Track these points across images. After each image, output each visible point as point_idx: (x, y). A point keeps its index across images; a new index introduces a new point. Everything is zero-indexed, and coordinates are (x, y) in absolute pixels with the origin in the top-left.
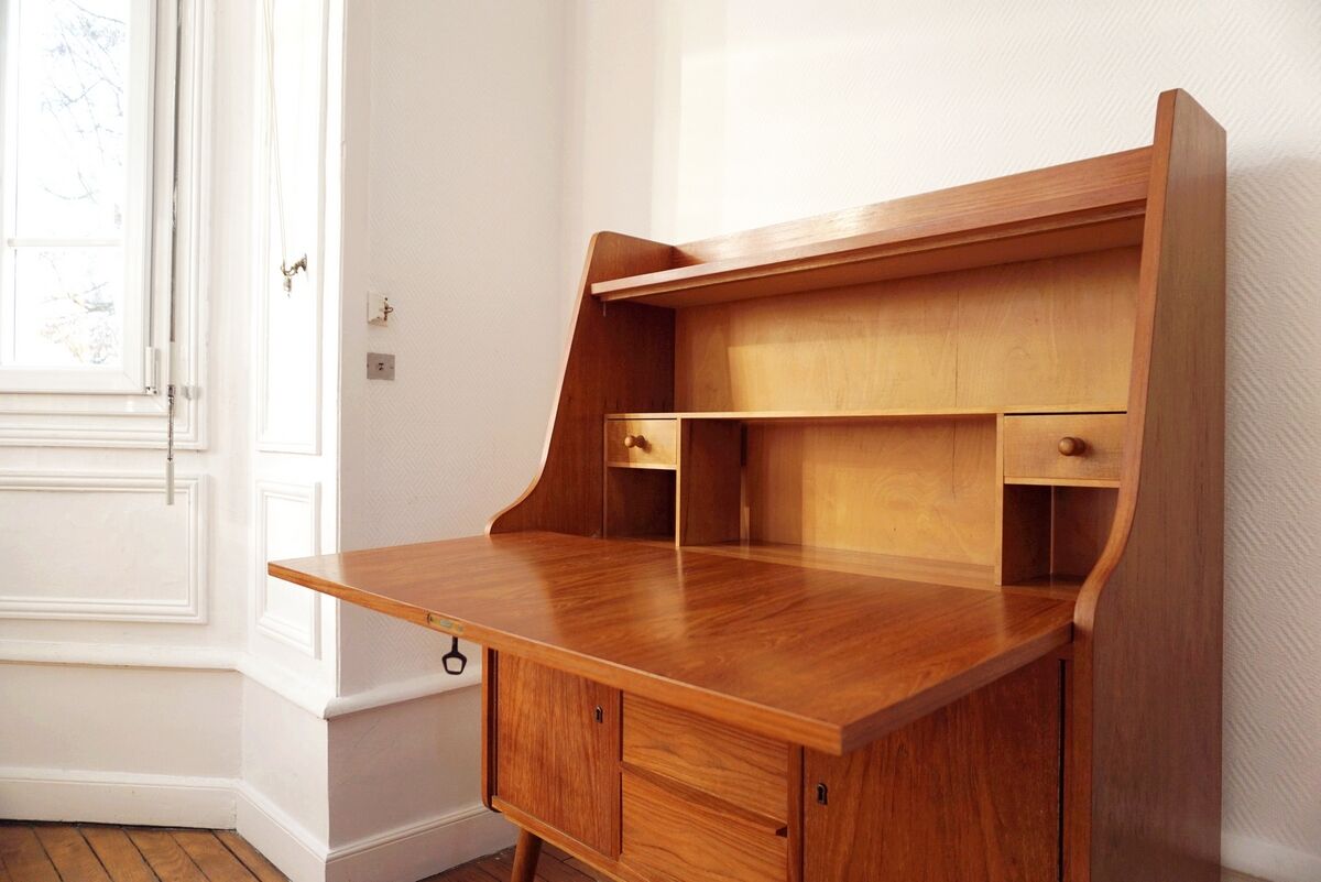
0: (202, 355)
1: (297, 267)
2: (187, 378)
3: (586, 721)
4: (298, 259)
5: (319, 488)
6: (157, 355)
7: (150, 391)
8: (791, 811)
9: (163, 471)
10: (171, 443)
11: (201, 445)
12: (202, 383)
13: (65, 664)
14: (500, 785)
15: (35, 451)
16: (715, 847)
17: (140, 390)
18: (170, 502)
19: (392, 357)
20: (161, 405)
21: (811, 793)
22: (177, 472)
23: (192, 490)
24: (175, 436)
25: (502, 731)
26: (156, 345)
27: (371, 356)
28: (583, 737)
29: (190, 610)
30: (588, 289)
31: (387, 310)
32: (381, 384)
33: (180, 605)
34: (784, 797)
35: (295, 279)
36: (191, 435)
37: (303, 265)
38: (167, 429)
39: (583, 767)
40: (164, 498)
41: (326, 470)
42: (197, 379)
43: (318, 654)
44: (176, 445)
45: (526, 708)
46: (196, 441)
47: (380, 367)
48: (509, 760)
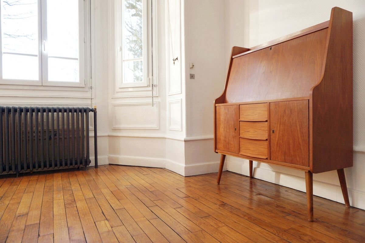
0: (157, 78)
1: (176, 59)
2: (155, 83)
3: (233, 131)
4: (176, 58)
5: (182, 99)
6: (149, 79)
7: (148, 86)
8: (268, 136)
9: (152, 101)
10: (153, 95)
11: (157, 96)
12: (157, 84)
13: (135, 137)
14: (217, 147)
15: (128, 98)
16: (256, 146)
17: (147, 86)
18: (153, 106)
19: (194, 75)
20: (150, 88)
21: (271, 132)
22: (154, 101)
23: (156, 104)
24: (153, 94)
25: (218, 137)
26: (149, 77)
27: (190, 74)
28: (233, 134)
29: (156, 127)
30: (232, 57)
31: (193, 66)
32: (192, 80)
33: (155, 126)
34: (267, 134)
35: (175, 62)
36: (156, 94)
37: (177, 59)
38: (152, 93)
39: (233, 139)
40: (152, 106)
41: (183, 96)
42: (156, 83)
43: (182, 131)
44: (153, 96)
45: (222, 132)
46: (157, 95)
47: (192, 76)
48: (219, 142)
